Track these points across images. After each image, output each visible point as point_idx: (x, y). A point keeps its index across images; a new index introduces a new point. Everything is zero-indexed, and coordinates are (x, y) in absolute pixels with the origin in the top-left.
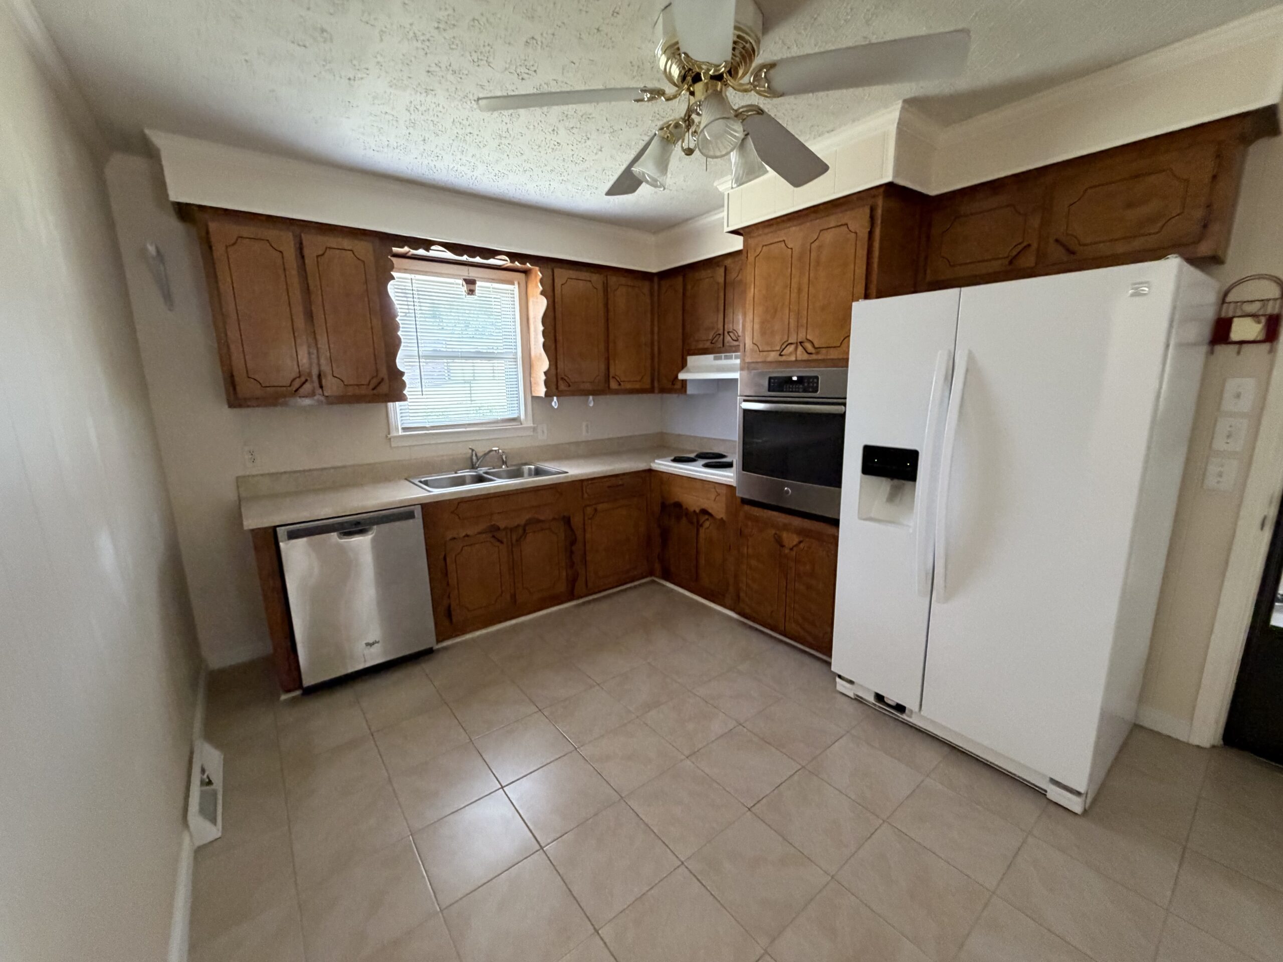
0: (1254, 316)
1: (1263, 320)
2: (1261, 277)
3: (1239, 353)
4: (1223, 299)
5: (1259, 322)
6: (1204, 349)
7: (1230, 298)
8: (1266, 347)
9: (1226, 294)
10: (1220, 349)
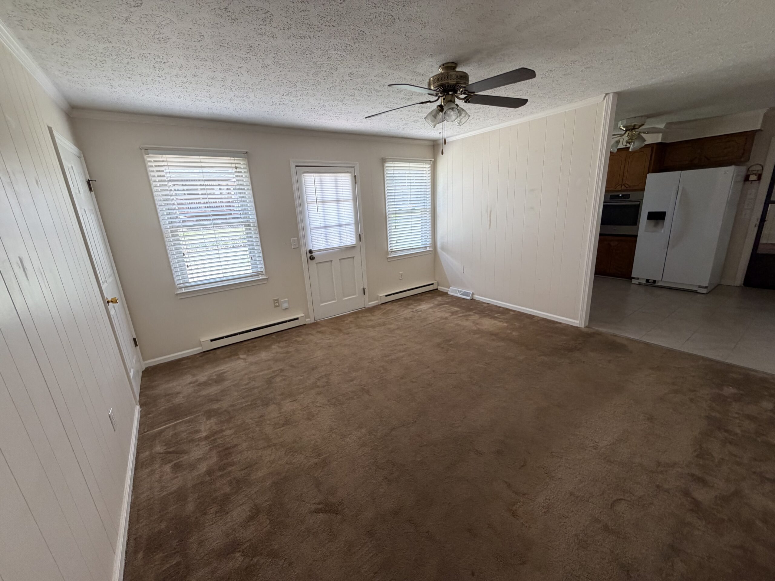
0: (755, 174)
1: (757, 175)
2: (758, 164)
3: (751, 183)
4: (748, 170)
5: (756, 176)
6: (742, 183)
7: (750, 169)
8: (758, 182)
9: (749, 168)
10: (747, 183)
